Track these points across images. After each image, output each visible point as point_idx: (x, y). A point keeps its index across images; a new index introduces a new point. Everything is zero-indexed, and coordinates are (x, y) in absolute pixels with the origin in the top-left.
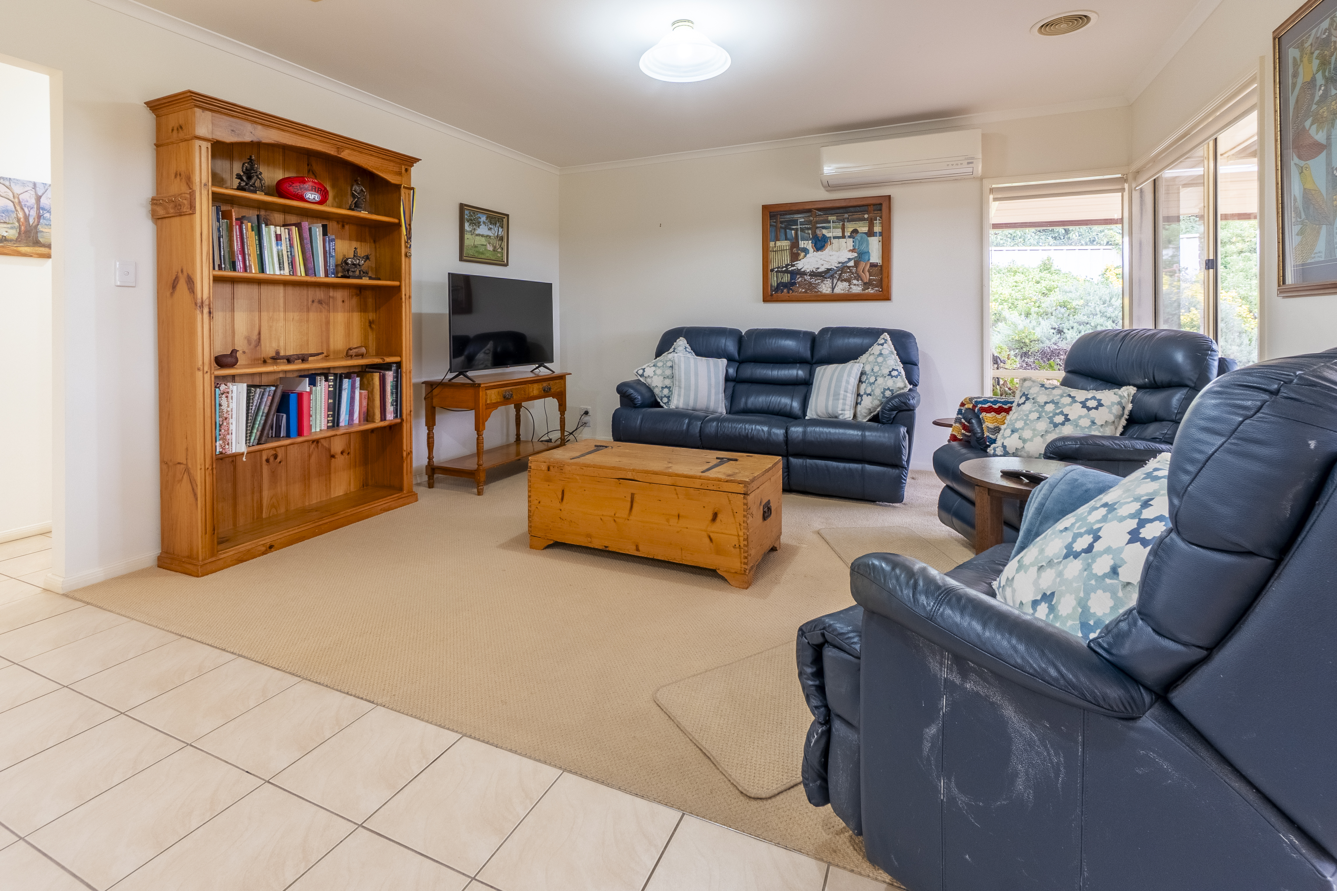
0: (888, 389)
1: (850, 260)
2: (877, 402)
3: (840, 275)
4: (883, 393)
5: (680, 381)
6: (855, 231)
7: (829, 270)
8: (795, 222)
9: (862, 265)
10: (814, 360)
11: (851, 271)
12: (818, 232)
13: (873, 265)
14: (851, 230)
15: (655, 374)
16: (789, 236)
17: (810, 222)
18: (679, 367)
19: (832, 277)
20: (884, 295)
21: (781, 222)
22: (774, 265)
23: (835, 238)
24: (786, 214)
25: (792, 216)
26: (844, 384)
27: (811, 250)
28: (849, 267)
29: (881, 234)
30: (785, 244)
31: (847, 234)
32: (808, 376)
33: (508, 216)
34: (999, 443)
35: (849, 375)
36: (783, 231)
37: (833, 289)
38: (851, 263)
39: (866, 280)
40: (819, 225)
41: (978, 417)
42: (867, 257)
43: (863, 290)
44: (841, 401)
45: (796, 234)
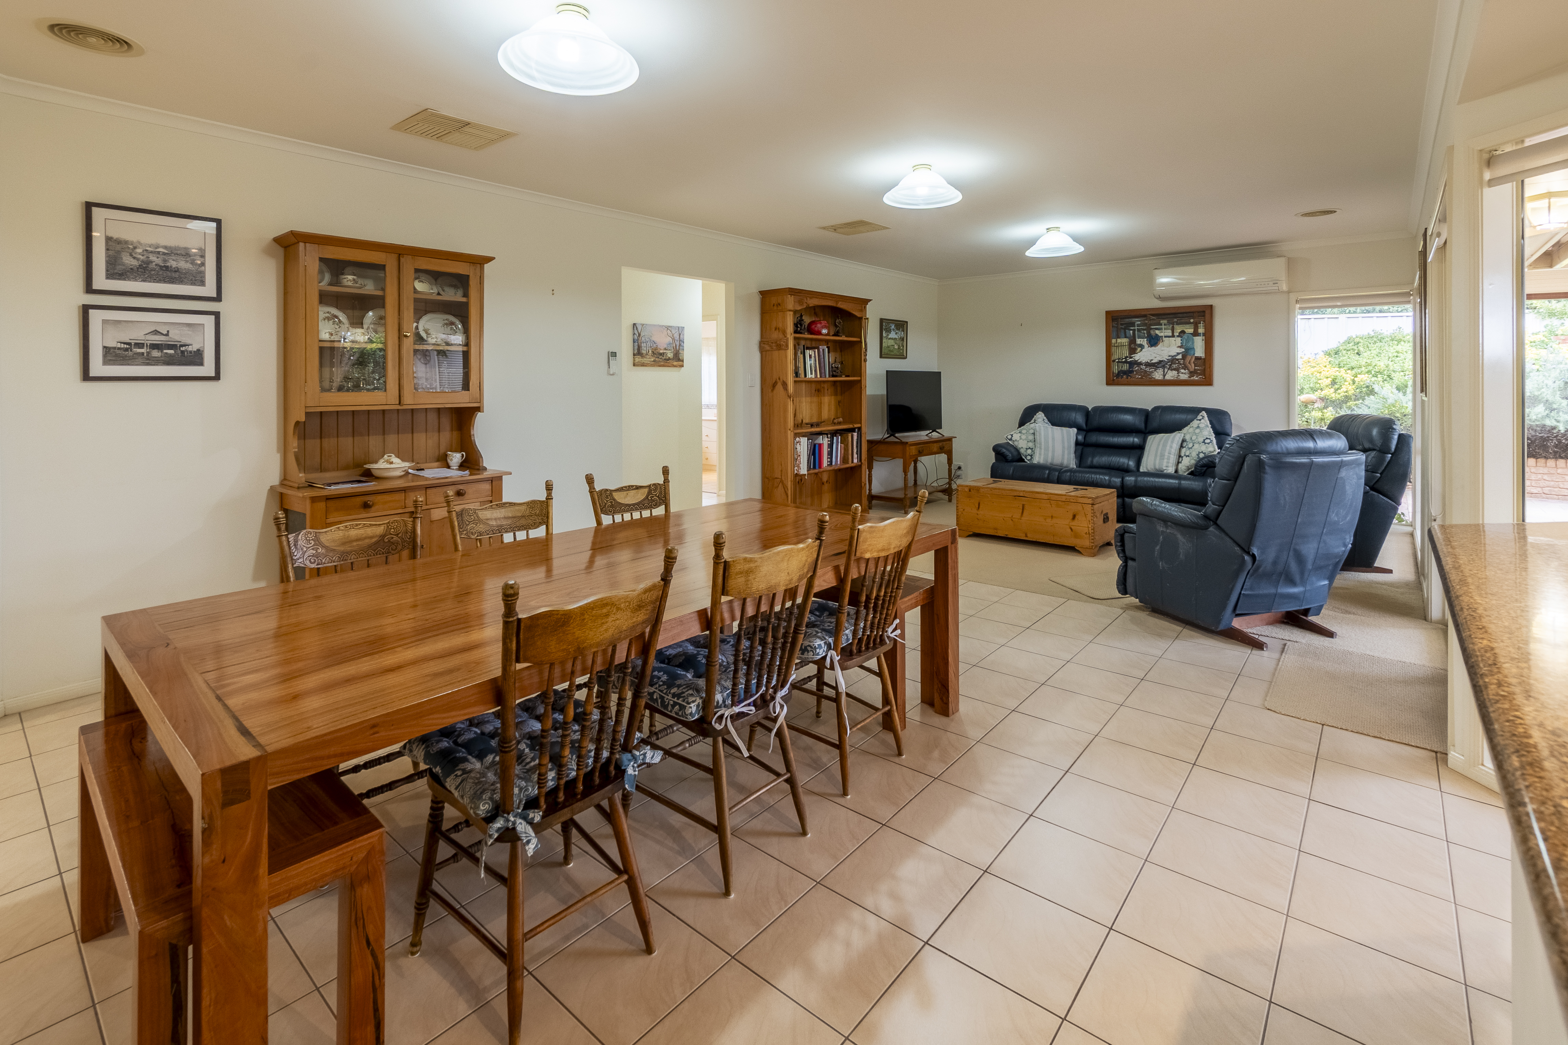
0: (1202, 452)
1: (1178, 354)
2: (1193, 462)
3: (1170, 365)
4: (1198, 455)
5: (1040, 444)
6: (1183, 332)
7: (1161, 362)
8: (1133, 324)
9: (1188, 358)
10: (1147, 431)
11: (1179, 363)
12: (1152, 332)
13: (1197, 358)
14: (1179, 331)
15: (1020, 439)
16: (1128, 335)
17: (1145, 325)
18: (1040, 434)
19: (1164, 367)
20: (1207, 381)
21: (1122, 324)
23: (1165, 337)
24: (1126, 318)
25: (1131, 320)
26: (1168, 448)
27: (1146, 346)
28: (1178, 360)
29: (1204, 334)
30: (1124, 341)
31: (1176, 334)
32: (1141, 443)
33: (907, 322)
35: (1172, 442)
36: (1123, 331)
37: (1164, 376)
38: (1180, 357)
39: (1192, 370)
40: (1153, 327)
42: (1192, 352)
43: (1189, 377)
44: (1165, 460)
45: (1134, 333)
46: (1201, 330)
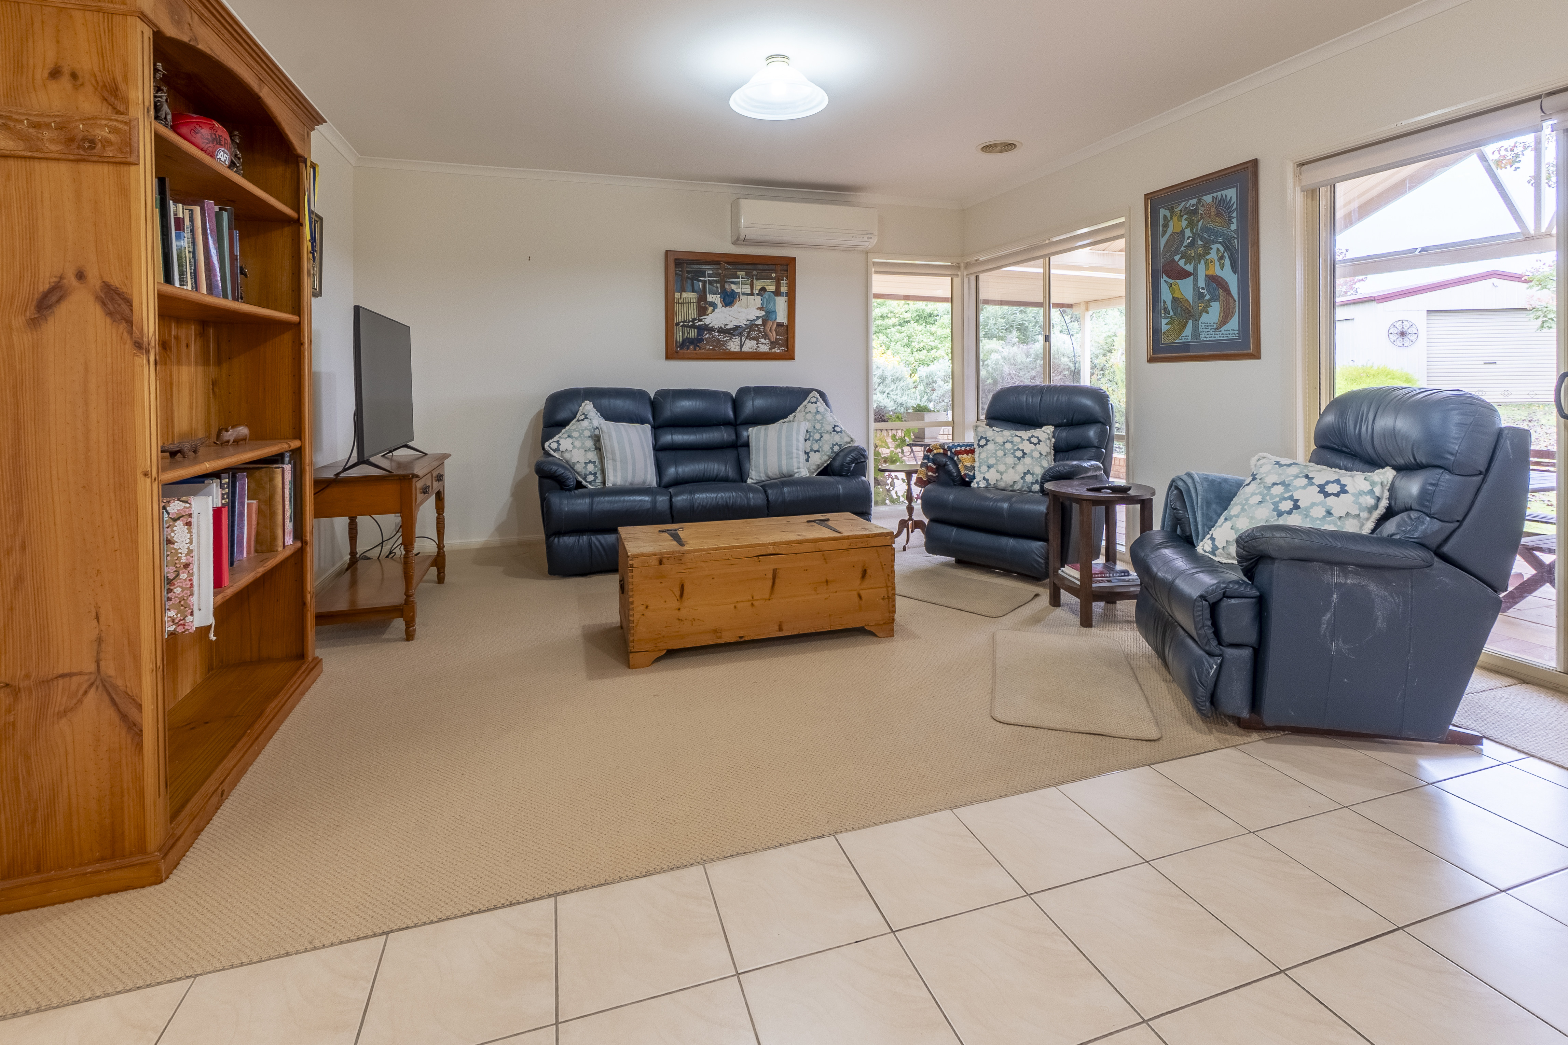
0: (837, 444)
1: (758, 318)
2: (826, 458)
3: (749, 332)
4: (832, 448)
5: (613, 453)
6: (763, 289)
7: (737, 327)
8: (703, 273)
9: (770, 323)
10: (738, 422)
11: (759, 330)
12: (727, 286)
13: (780, 325)
14: (759, 287)
15: (574, 447)
16: (696, 288)
17: (718, 275)
18: (610, 436)
19: (740, 335)
20: (788, 355)
21: (688, 272)
22: (679, 318)
23: (744, 294)
24: (693, 264)
25: (699, 266)
26: (794, 442)
27: (720, 305)
28: (757, 325)
29: (787, 294)
30: (692, 296)
31: (756, 291)
32: (734, 437)
33: (321, 218)
36: (689, 281)
37: (741, 347)
38: (759, 322)
39: (773, 340)
40: (727, 280)
41: (952, 460)
42: (774, 316)
43: (770, 349)
44: (795, 460)
45: (704, 286)
46: (784, 289)
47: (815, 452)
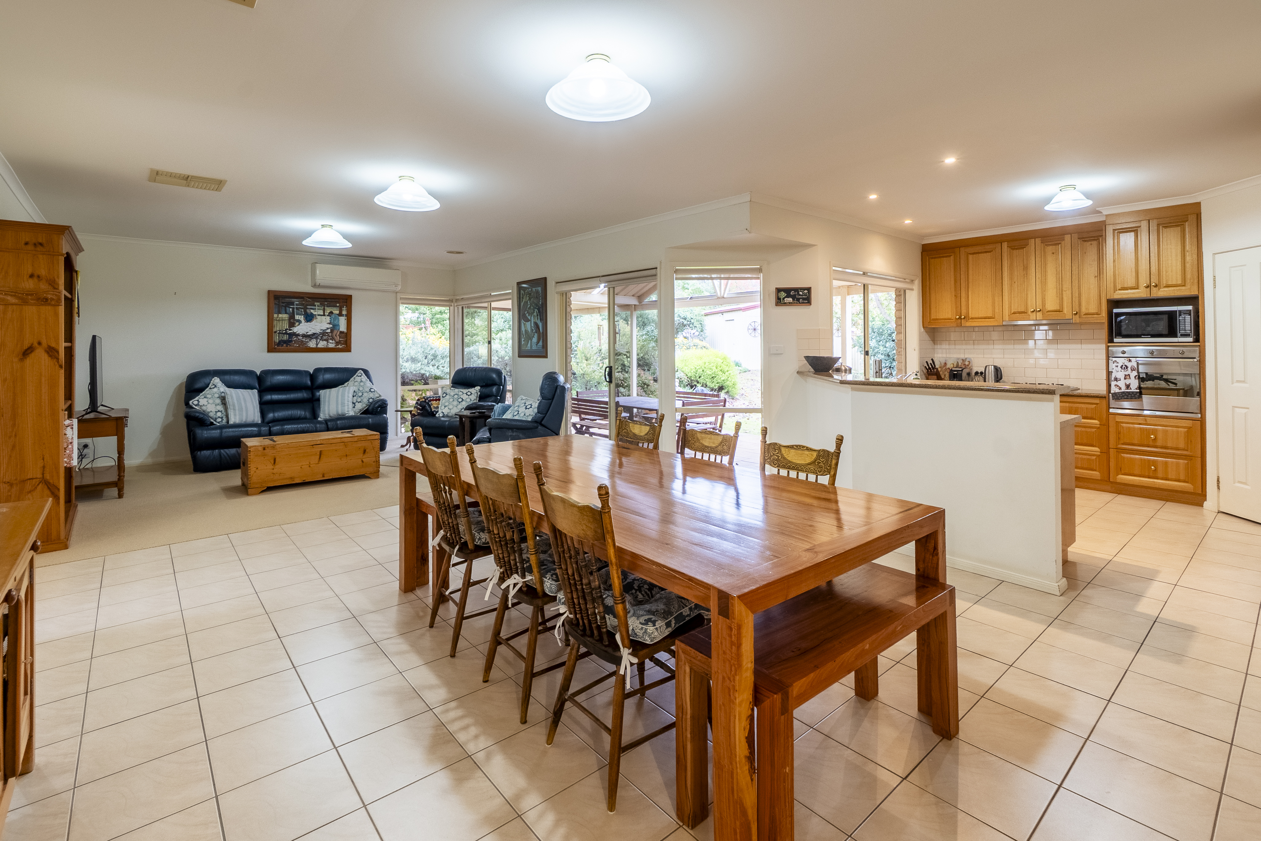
0: (371, 398)
1: (328, 328)
2: (365, 405)
3: (322, 337)
4: (368, 400)
6: (331, 313)
7: (314, 334)
8: (292, 303)
9: (335, 332)
10: (314, 387)
11: (328, 335)
12: (308, 311)
13: (341, 332)
14: (329, 311)
15: (208, 403)
16: (288, 312)
17: (302, 304)
19: (317, 338)
20: (348, 349)
21: (283, 303)
22: (277, 328)
23: (318, 315)
24: (286, 298)
25: (290, 299)
26: (346, 398)
27: (303, 321)
28: (327, 333)
29: (346, 315)
30: (285, 316)
31: (327, 314)
32: (311, 396)
34: (440, 412)
35: (348, 393)
36: (284, 308)
37: (317, 345)
38: (329, 331)
39: (337, 340)
40: (308, 307)
41: (428, 403)
42: (338, 328)
43: (335, 346)
45: (293, 311)
46: (344, 312)
47: (359, 402)
